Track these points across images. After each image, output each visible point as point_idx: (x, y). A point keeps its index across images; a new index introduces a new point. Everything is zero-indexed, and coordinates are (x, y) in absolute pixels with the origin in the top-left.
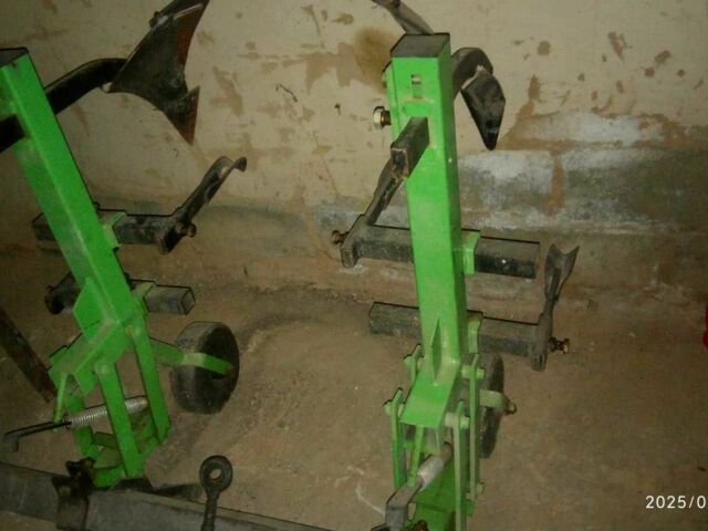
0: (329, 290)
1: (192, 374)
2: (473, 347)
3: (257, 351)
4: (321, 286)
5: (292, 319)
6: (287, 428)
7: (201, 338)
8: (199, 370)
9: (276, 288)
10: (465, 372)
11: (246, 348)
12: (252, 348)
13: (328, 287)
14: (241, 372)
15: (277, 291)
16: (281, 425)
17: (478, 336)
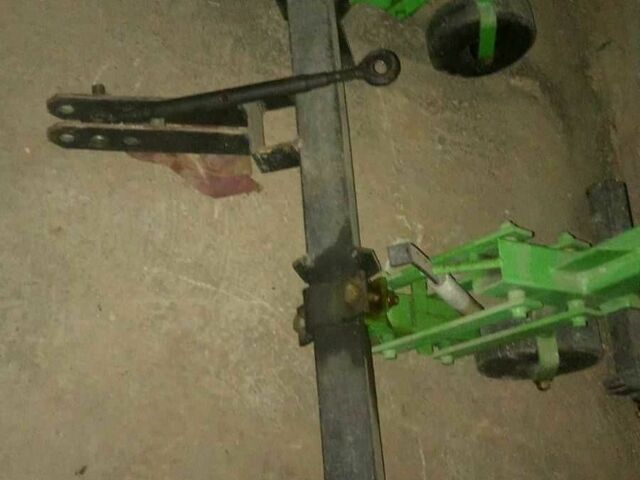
0: (612, 150)
1: (470, 18)
2: (607, 308)
3: (513, 90)
4: (615, 139)
5: (563, 117)
6: (440, 147)
7: (513, 15)
8: (477, 24)
9: (595, 88)
10: (576, 305)
11: (513, 75)
12: (515, 82)
13: (616, 148)
14: (485, 79)
15: (593, 91)
16: (442, 140)
17: (625, 309)
